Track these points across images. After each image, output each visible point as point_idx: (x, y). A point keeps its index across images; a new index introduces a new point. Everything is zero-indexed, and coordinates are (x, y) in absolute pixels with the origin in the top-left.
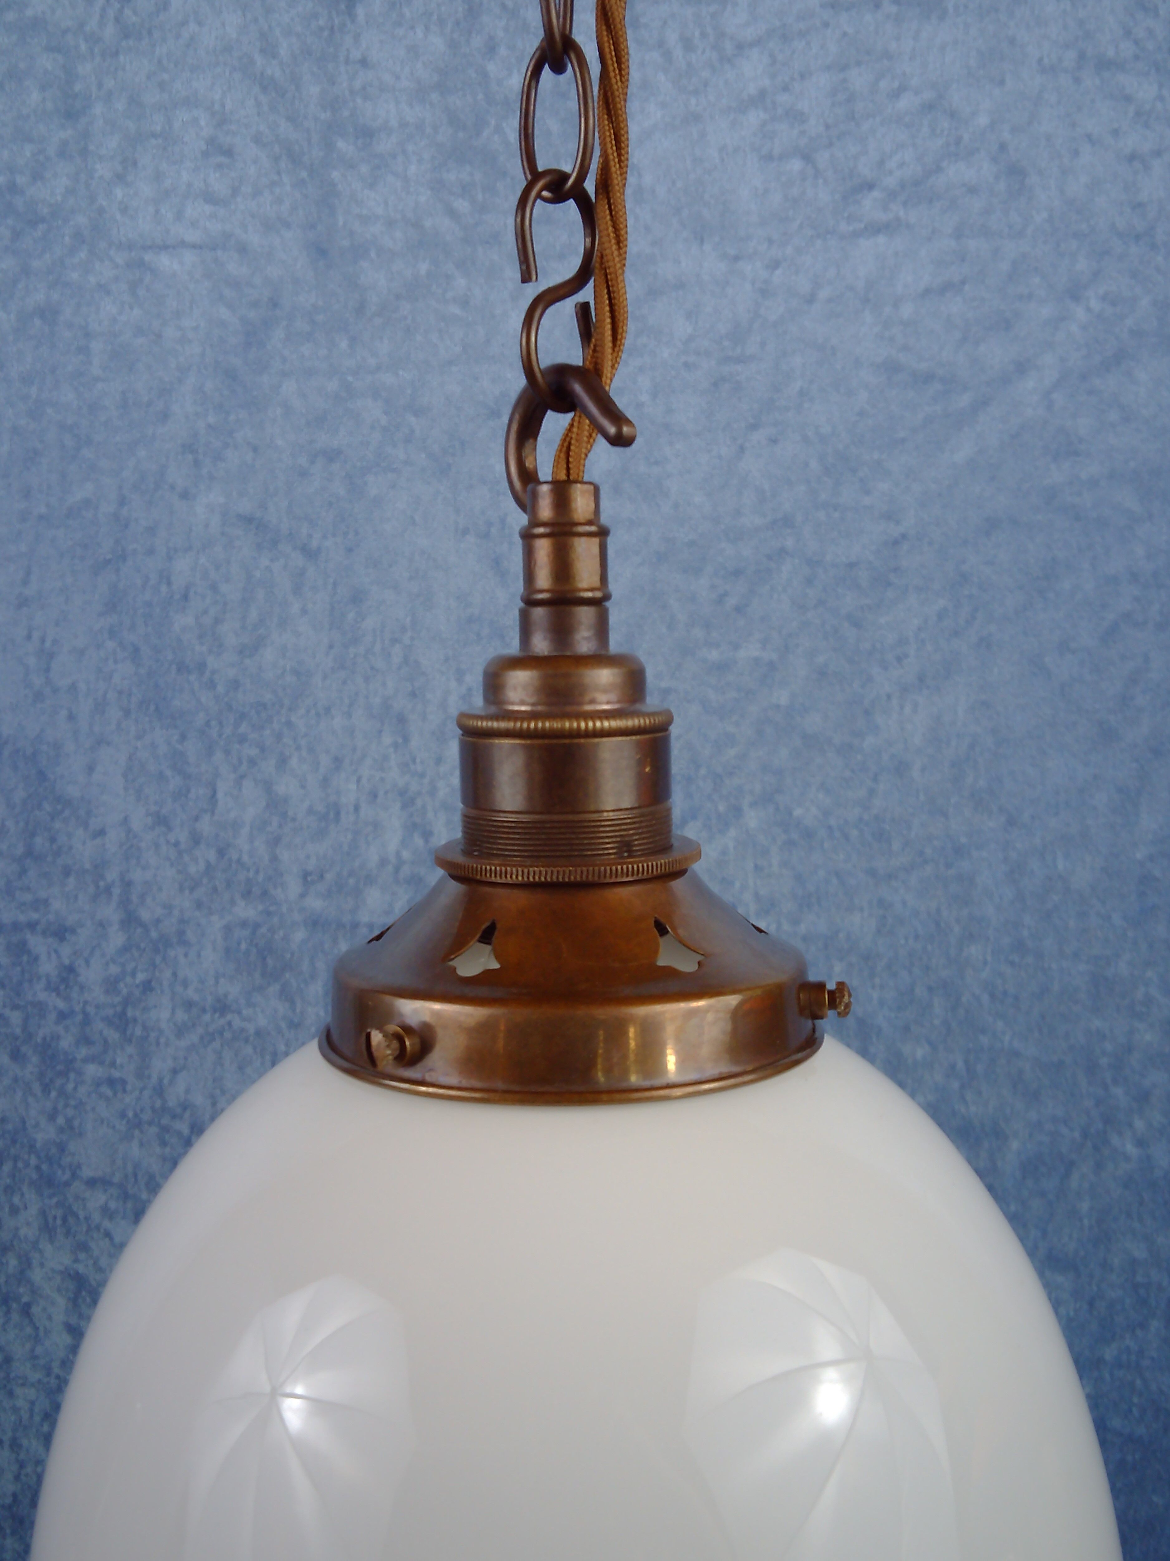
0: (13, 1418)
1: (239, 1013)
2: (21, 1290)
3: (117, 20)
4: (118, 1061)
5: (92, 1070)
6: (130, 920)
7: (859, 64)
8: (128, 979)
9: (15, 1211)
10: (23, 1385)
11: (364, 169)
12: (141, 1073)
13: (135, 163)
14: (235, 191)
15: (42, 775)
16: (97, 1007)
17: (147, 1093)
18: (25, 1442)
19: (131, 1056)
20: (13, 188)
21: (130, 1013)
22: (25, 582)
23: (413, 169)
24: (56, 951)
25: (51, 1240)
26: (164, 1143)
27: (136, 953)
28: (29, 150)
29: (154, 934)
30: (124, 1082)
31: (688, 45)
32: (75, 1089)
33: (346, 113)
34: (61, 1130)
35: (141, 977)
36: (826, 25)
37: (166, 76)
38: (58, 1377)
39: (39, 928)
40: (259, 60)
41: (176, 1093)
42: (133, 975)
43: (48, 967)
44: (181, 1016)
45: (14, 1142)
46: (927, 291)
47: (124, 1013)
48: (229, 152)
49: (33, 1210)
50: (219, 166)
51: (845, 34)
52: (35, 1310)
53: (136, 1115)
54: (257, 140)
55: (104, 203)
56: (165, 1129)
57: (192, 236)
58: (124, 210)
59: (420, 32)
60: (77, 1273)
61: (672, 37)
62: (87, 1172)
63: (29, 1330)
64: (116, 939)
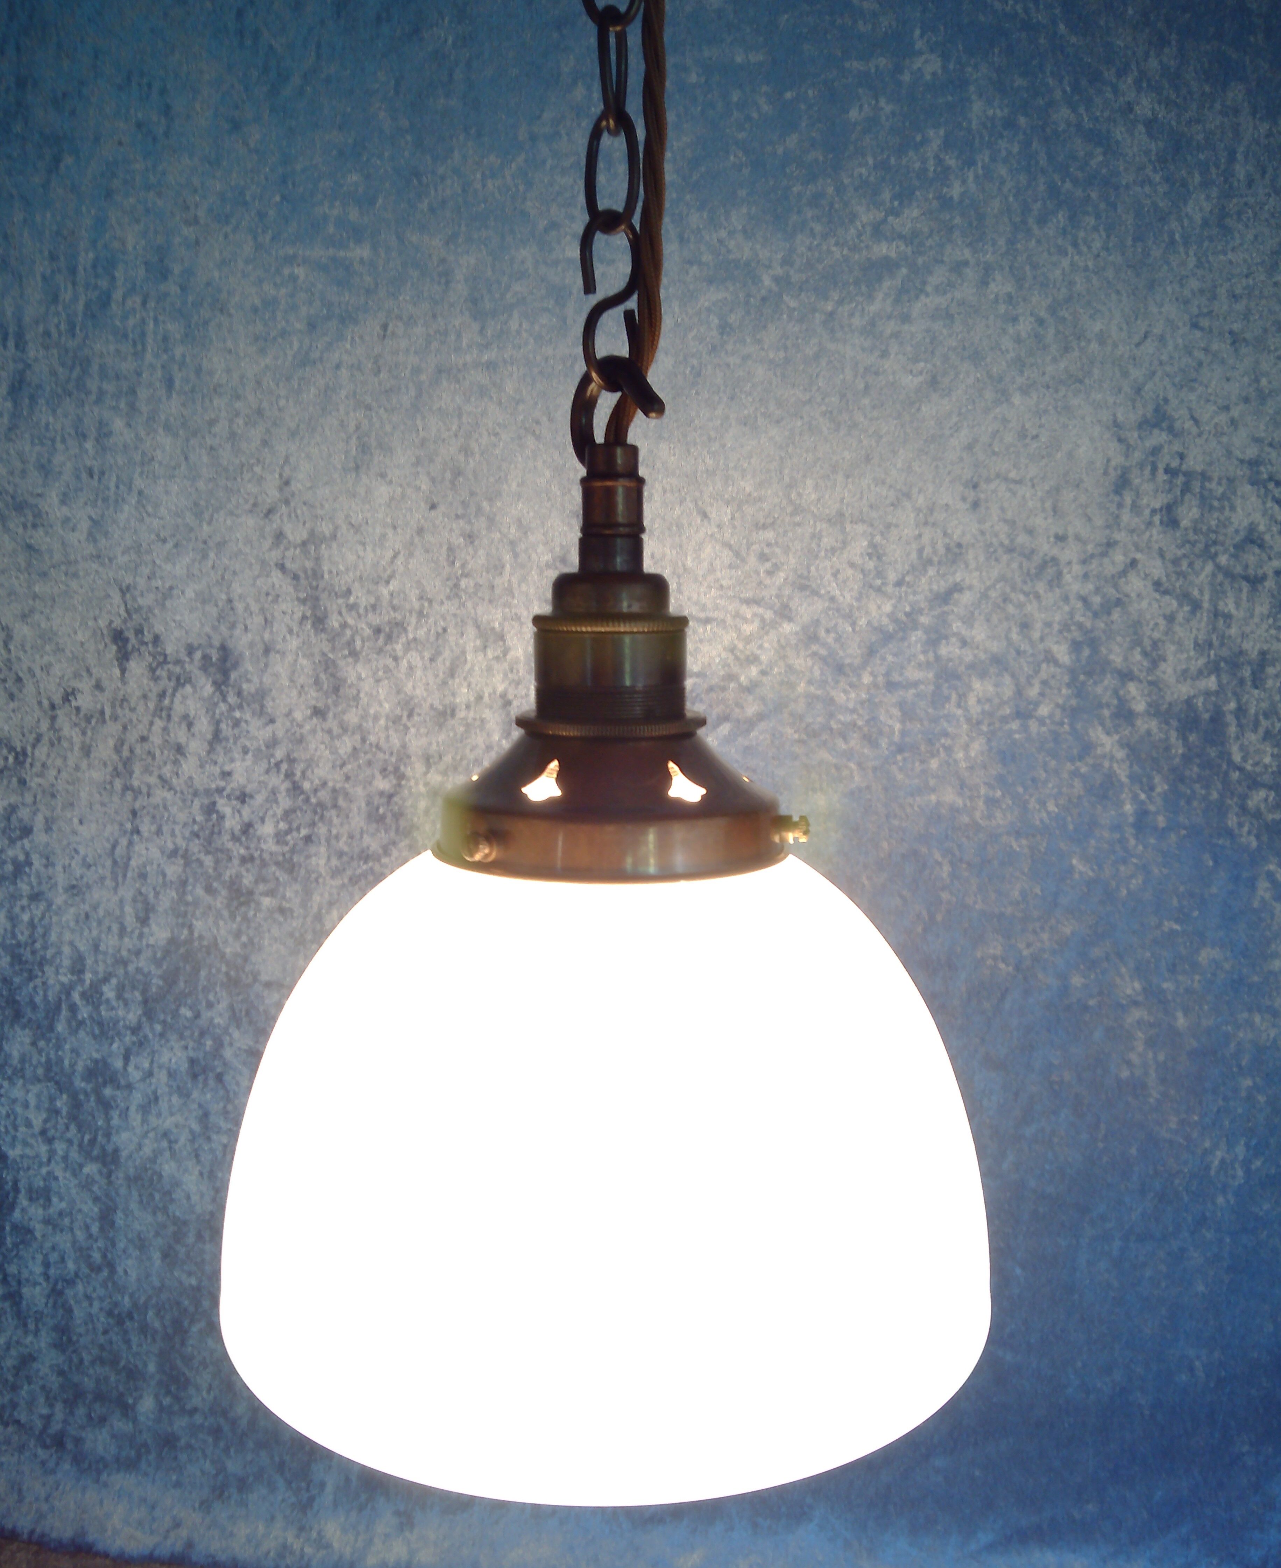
0: (210, 1157)
2: (216, 1063)
4: (288, 894)
5: (266, 901)
9: (210, 1005)
10: (218, 1133)
16: (271, 854)
17: (309, 920)
21: (295, 859)
24: (239, 812)
25: (238, 1027)
32: (255, 915)
34: (244, 946)
35: (304, 832)
39: (225, 793)
42: (298, 829)
43: (232, 823)
44: (335, 862)
47: (291, 859)
49: (223, 1006)
52: (227, 1078)
62: (264, 977)
63: (221, 1093)
64: (285, 802)
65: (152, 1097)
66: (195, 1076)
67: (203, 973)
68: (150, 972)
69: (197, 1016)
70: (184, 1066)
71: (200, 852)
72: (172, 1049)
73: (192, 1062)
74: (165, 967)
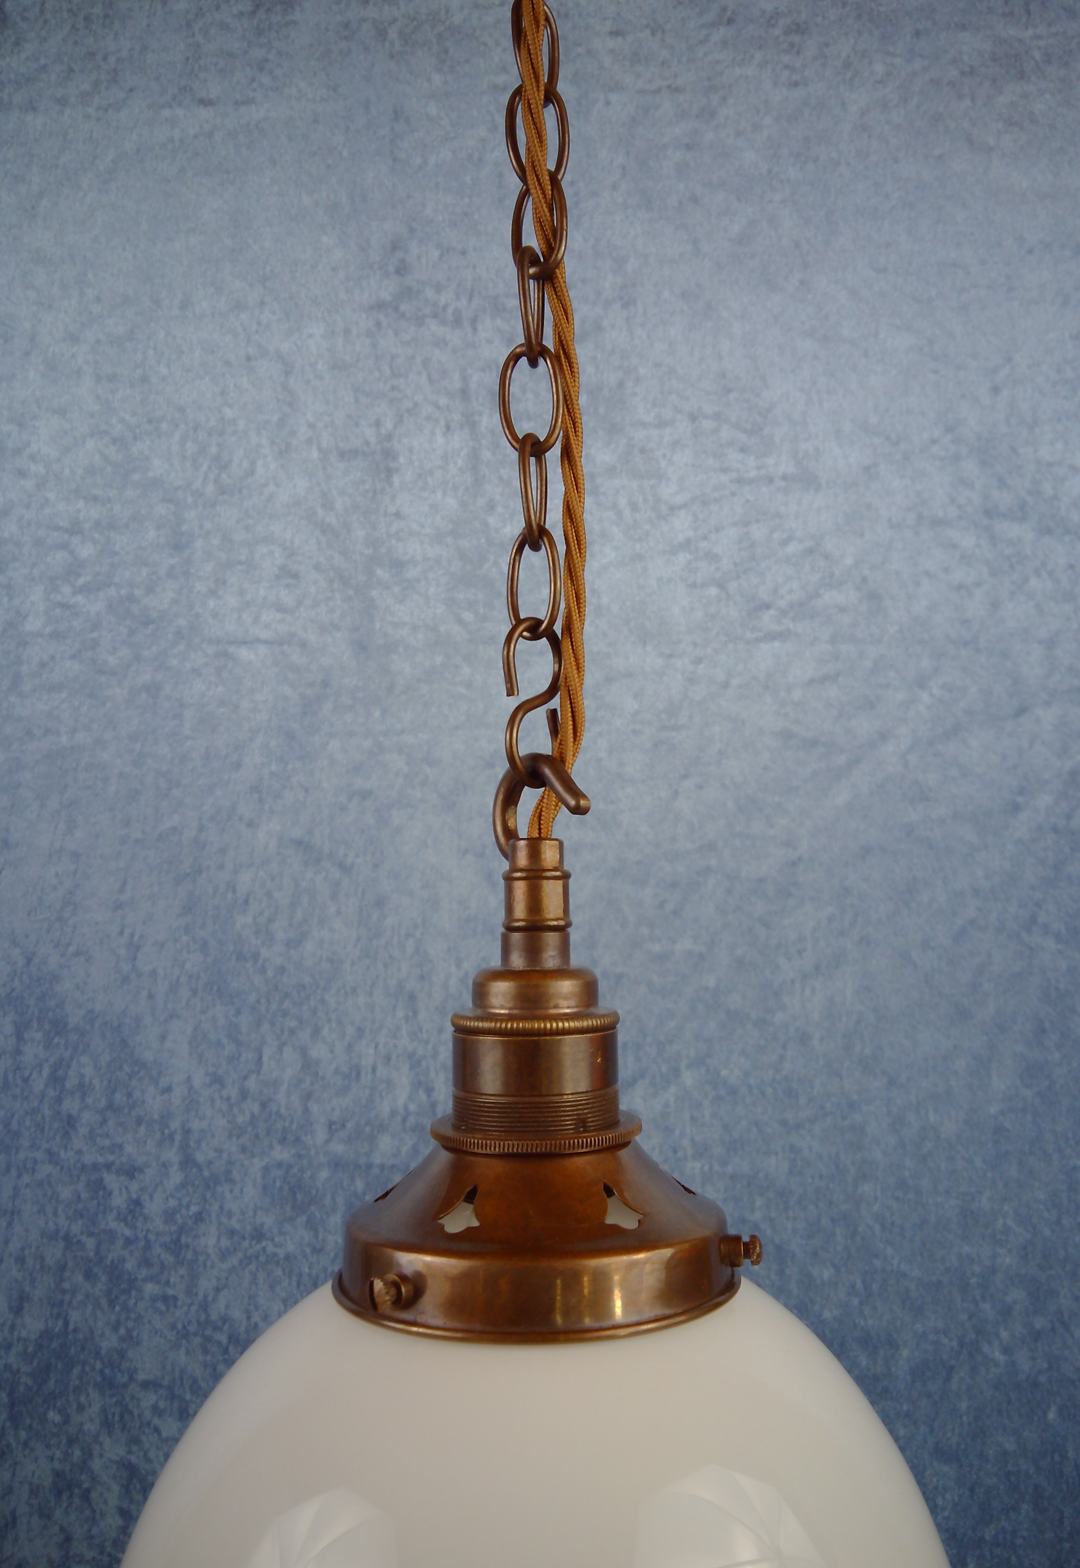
1: (272, 1240)
2: (83, 1477)
3: (216, 481)
4: (172, 1280)
5: (150, 1288)
6: (188, 1162)
7: (758, 521)
8: (184, 1211)
9: (81, 1408)
11: (396, 590)
12: (190, 1291)
13: (224, 582)
14: (299, 603)
15: (124, 1042)
16: (157, 1234)
17: (194, 1308)
19: (182, 1277)
20: (131, 598)
21: (183, 1240)
22: (122, 890)
23: (432, 590)
24: (126, 1188)
25: (110, 1434)
26: (206, 1351)
27: (190, 1189)
28: (144, 572)
29: (206, 1174)
30: (175, 1298)
31: (634, 507)
32: (136, 1303)
33: (384, 550)
34: (122, 1339)
35: (194, 1209)
36: (733, 494)
37: (250, 522)
38: (109, 1555)
39: (113, 1168)
40: (320, 512)
41: (218, 1308)
42: (188, 1207)
43: (119, 1201)
44: (225, 1243)
45: (83, 1349)
46: (811, 681)
47: (179, 1240)
48: (296, 576)
49: (96, 1408)
50: (288, 586)
51: (748, 501)
52: (94, 1495)
53: (184, 1327)
54: (317, 568)
55: (200, 611)
56: (208, 1339)
57: (265, 635)
58: (215, 615)
59: (439, 495)
60: (130, 1463)
61: (623, 502)
62: (141, 1376)
63: (87, 1513)
64: (176, 1177)
65: (10, 1519)
66: (59, 1493)
67: (76, 1371)
68: (19, 1370)
69: (67, 1421)
70: (48, 1481)
71: (82, 1233)
72: (36, 1460)
73: (57, 1474)
74: (35, 1364)
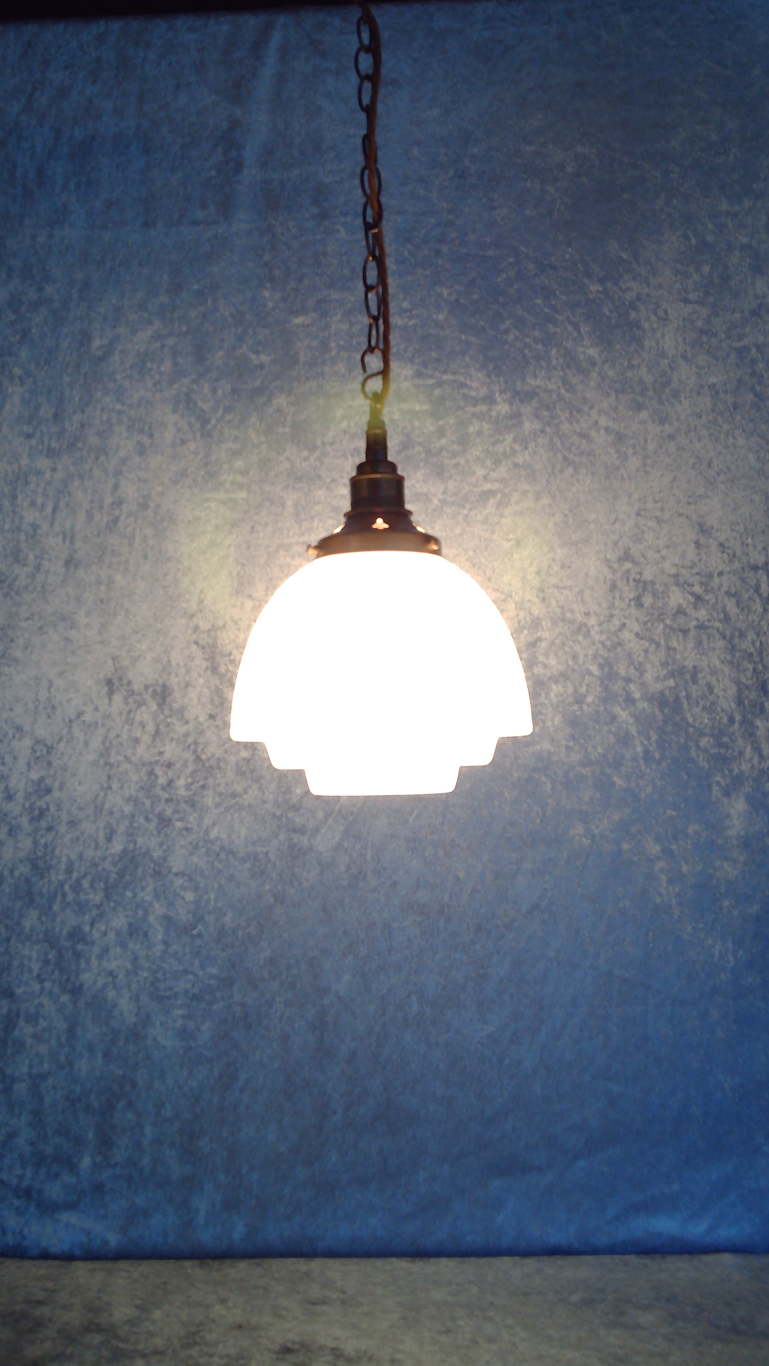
12: (199, 825)
18: (142, 997)
29: (207, 765)
30: (192, 829)
